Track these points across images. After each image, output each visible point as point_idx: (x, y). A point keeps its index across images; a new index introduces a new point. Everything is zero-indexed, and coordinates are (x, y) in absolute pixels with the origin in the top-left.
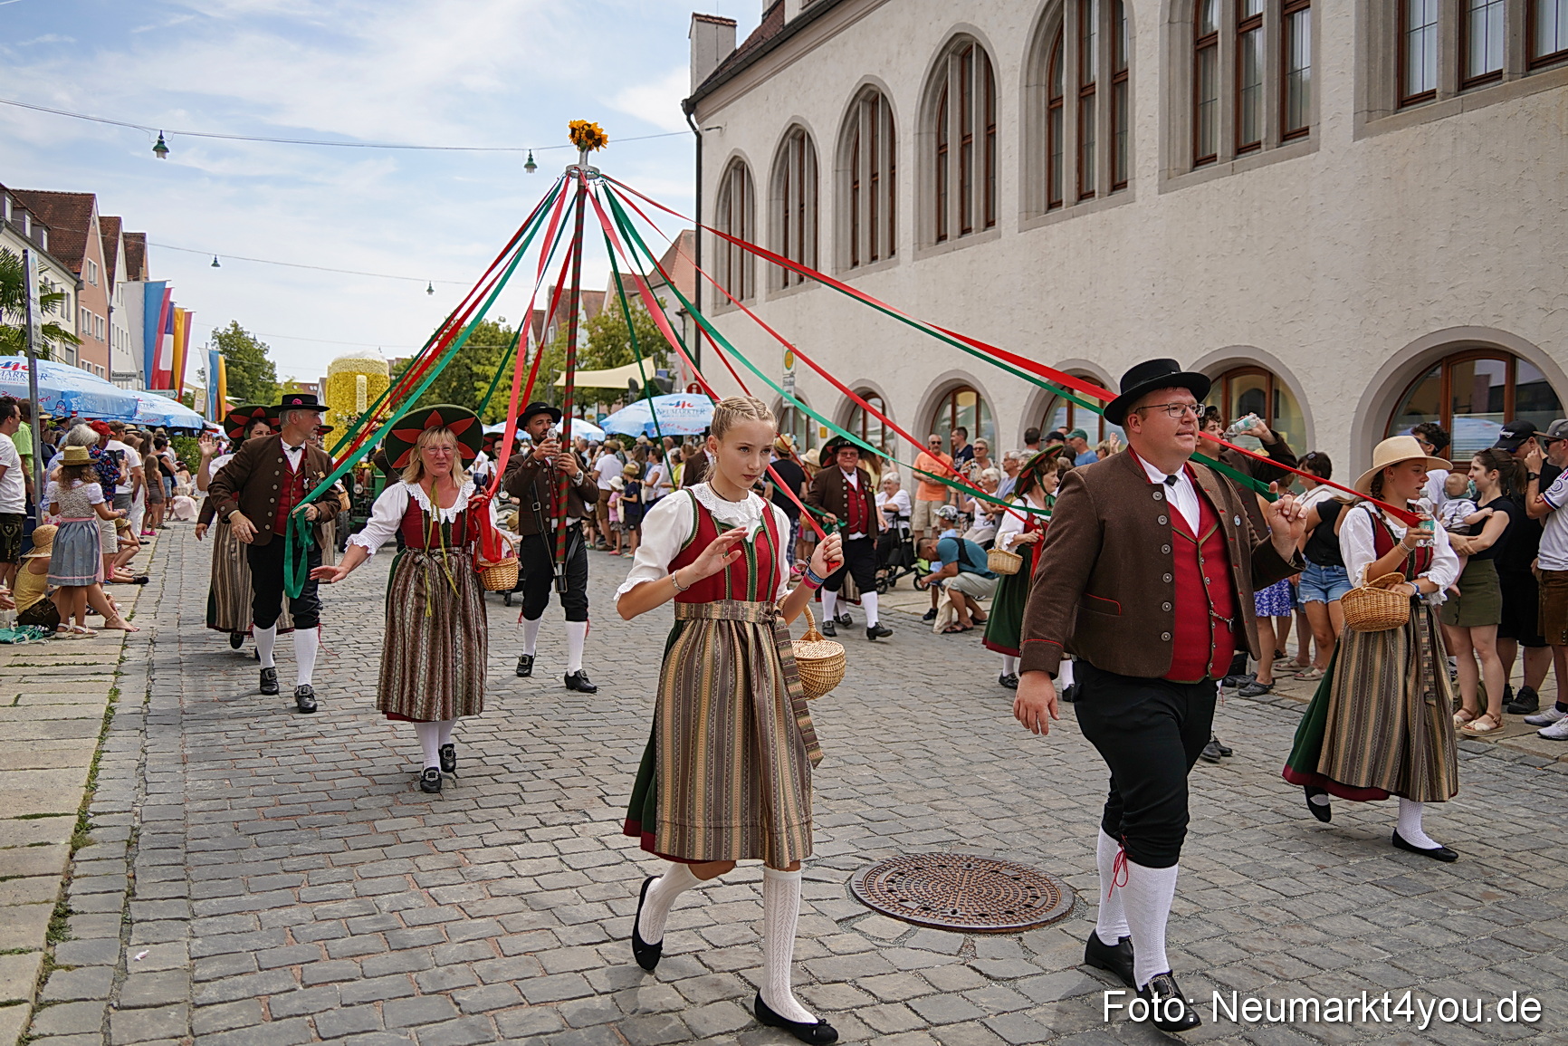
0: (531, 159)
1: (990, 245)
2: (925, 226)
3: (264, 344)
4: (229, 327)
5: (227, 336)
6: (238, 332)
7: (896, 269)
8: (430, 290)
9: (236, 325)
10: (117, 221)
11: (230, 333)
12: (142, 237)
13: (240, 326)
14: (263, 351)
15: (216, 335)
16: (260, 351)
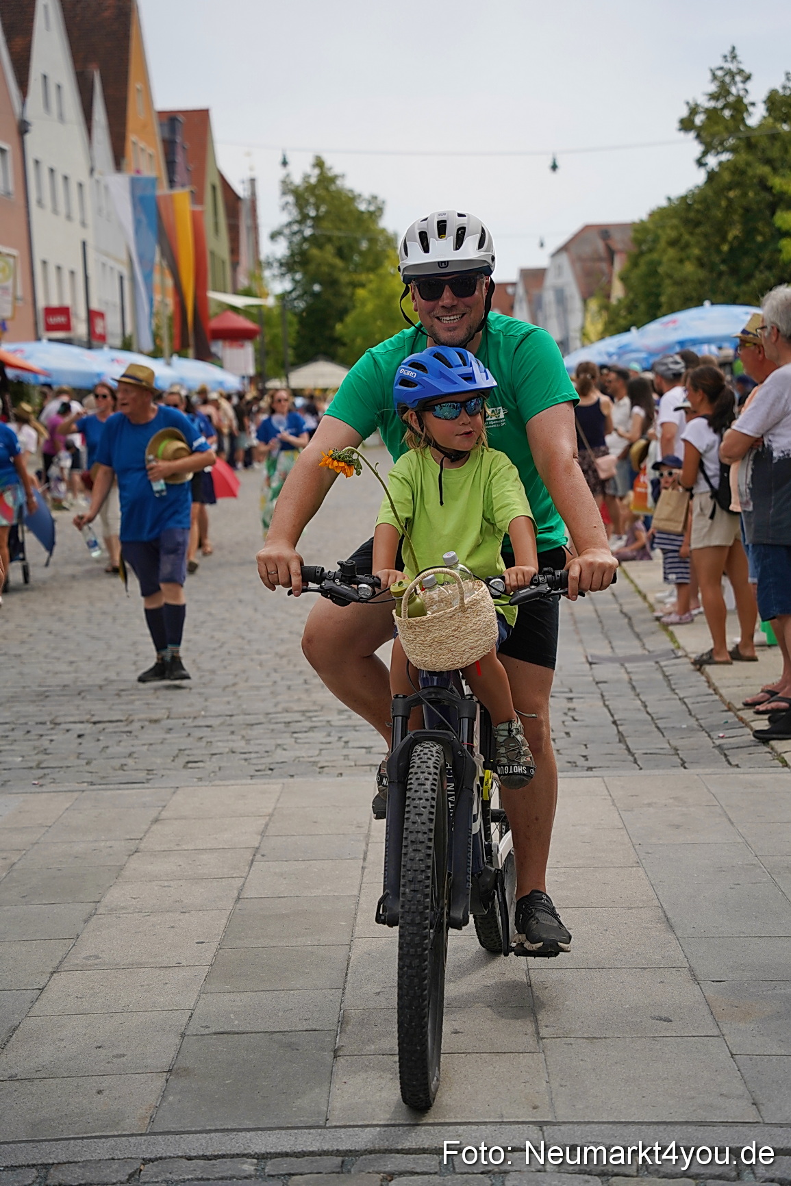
3: (375, 198)
4: (309, 170)
5: (311, 189)
6: (325, 176)
9: (319, 163)
11: (313, 180)
13: (328, 163)
14: (379, 212)
15: (287, 188)
16: (371, 214)
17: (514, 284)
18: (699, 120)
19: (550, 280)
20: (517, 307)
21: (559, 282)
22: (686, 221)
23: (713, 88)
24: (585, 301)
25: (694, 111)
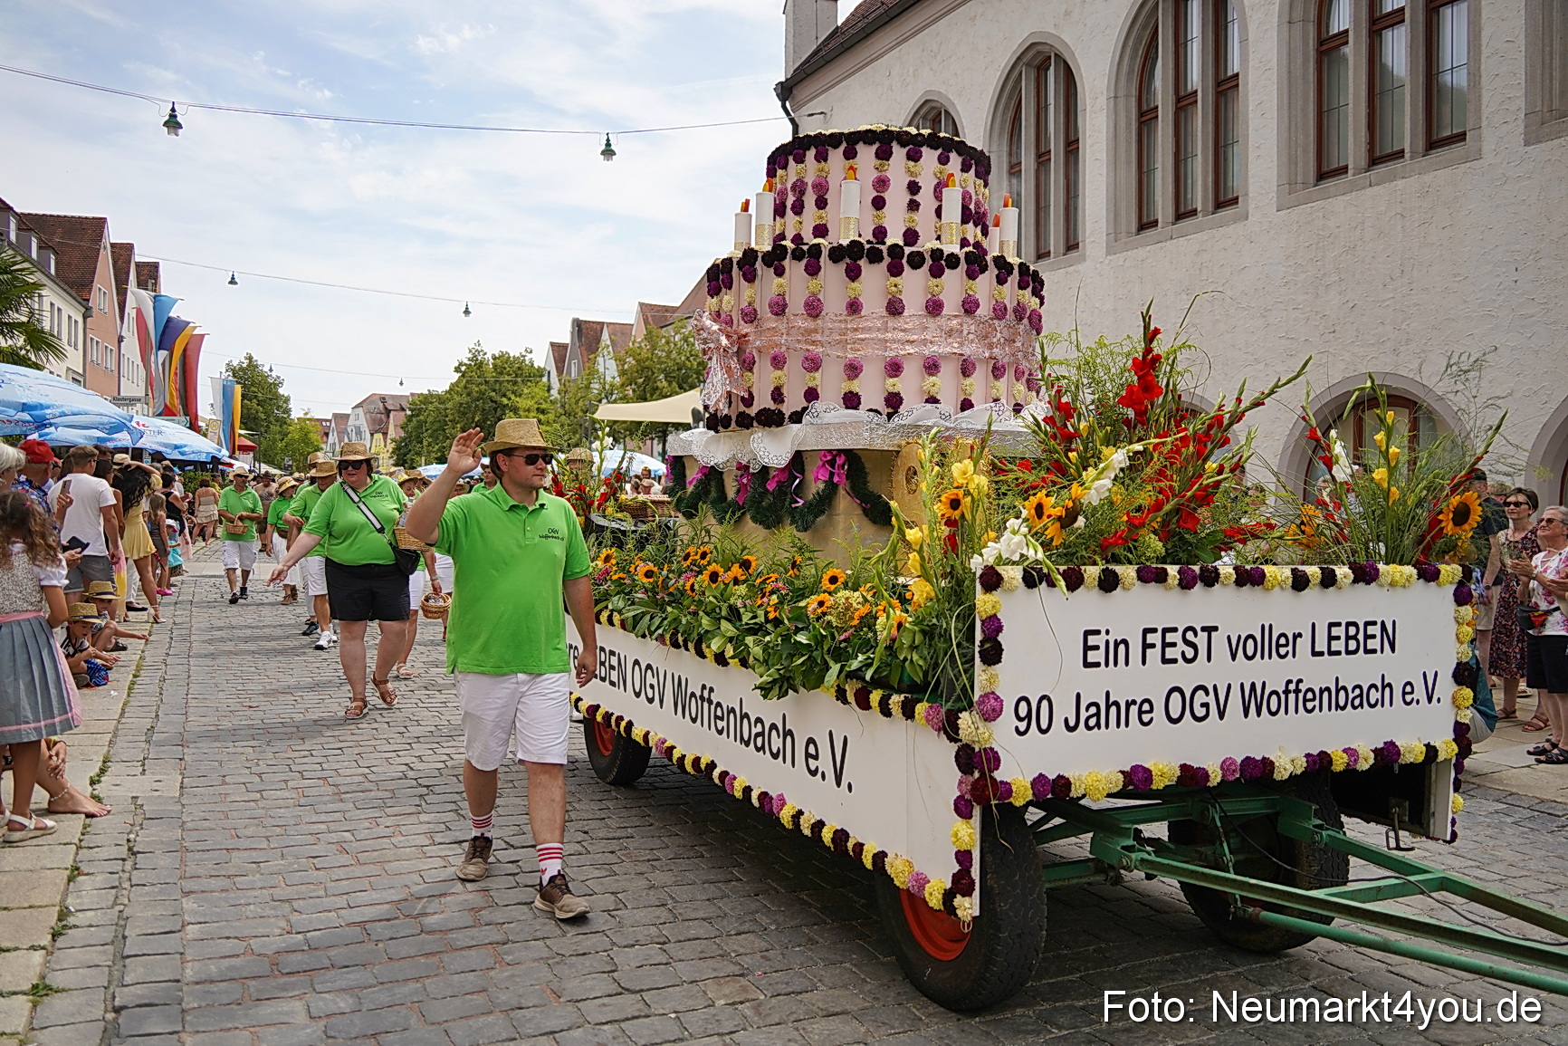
0: (608, 144)
1: (1230, 230)
2: (1123, 212)
3: (279, 377)
4: (243, 360)
5: (241, 369)
6: (252, 364)
7: (1080, 267)
8: (467, 312)
9: (250, 358)
10: (130, 247)
11: (244, 365)
12: (155, 266)
13: (255, 359)
14: (278, 384)
15: (229, 368)
16: (275, 385)
17: (330, 421)
18: (463, 368)
19: (351, 421)
20: (331, 434)
21: (357, 423)
22: (459, 411)
23: (470, 356)
24: (372, 435)
25: (461, 364)
